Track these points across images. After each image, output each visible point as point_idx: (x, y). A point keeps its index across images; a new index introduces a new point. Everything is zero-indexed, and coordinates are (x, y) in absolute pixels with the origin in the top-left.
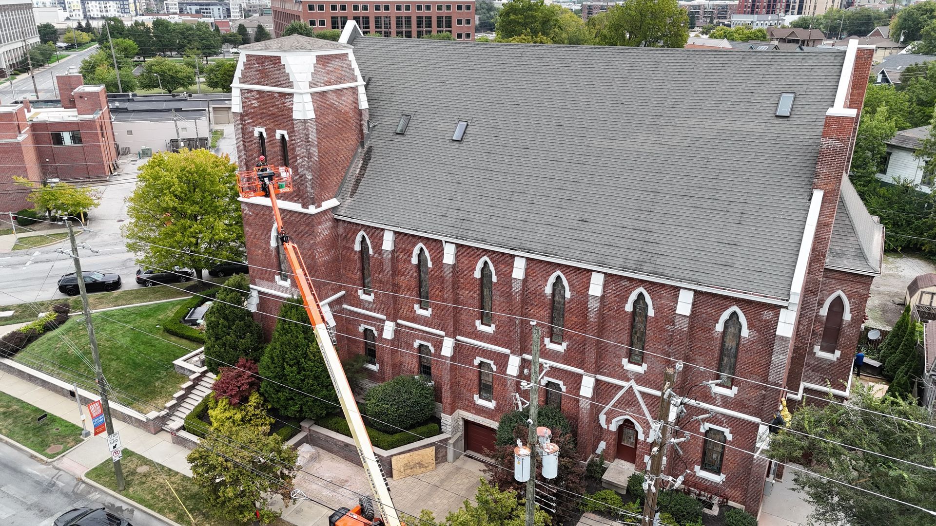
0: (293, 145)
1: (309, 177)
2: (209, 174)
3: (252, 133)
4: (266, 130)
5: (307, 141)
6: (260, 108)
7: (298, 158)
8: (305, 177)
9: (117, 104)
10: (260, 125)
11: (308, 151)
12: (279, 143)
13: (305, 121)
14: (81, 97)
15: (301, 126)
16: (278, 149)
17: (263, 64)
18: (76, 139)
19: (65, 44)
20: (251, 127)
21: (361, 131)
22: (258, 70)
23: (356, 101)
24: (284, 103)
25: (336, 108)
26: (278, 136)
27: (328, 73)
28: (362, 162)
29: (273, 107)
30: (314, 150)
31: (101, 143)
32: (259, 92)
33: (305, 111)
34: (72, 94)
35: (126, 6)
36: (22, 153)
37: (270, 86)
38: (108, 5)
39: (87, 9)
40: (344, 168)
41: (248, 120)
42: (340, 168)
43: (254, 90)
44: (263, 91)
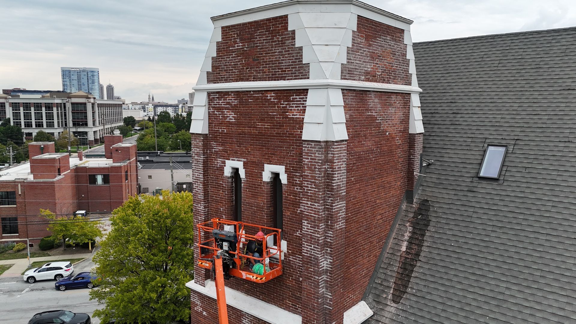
0: (295, 194)
1: (325, 264)
2: (182, 220)
3: (221, 169)
4: (245, 165)
5: (329, 187)
6: (238, 124)
7: (305, 223)
8: (317, 264)
9: (147, 158)
10: (235, 155)
11: (328, 209)
12: (266, 189)
13: (328, 145)
14: (117, 150)
15: (319, 156)
16: (264, 201)
17: (250, 39)
18: (106, 180)
19: (139, 128)
20: (220, 160)
21: (410, 172)
22: (242, 53)
23: (406, 120)
24: (285, 111)
25: (379, 125)
26: (266, 177)
27: (373, 57)
28: (410, 229)
29: (262, 120)
30: (340, 206)
31: (124, 184)
32: (238, 94)
33: (329, 122)
34: (111, 148)
35: (177, 110)
36: (54, 191)
37: (261, 79)
38: (168, 109)
39: (156, 111)
40: (380, 239)
41: (217, 148)
42: (375, 239)
43: (232, 92)
44: (246, 93)
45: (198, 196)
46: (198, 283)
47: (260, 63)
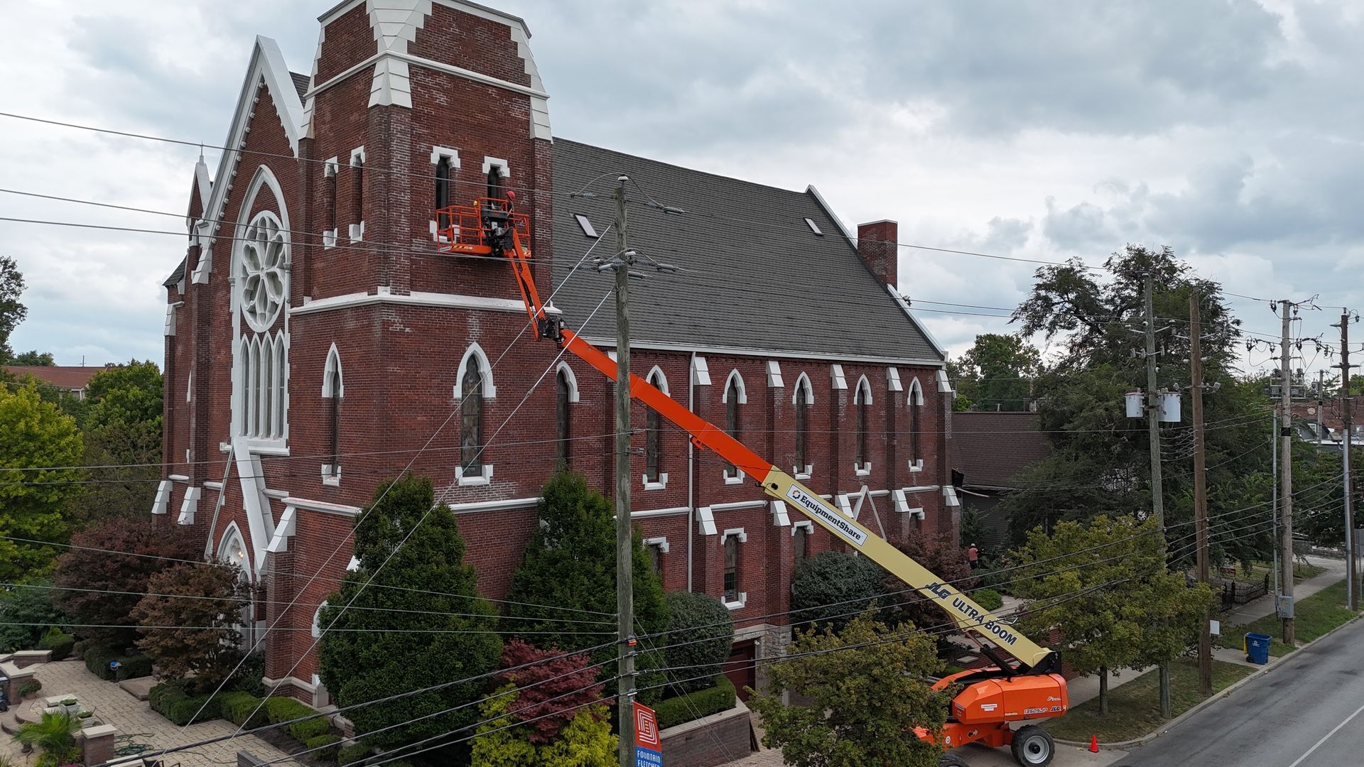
3: (427, 156)
4: (460, 155)
6: (452, 110)
10: (447, 142)
12: (485, 181)
17: (470, 30)
20: (426, 145)
22: (459, 40)
24: (506, 110)
26: (485, 169)
29: (482, 112)
32: (453, 78)
37: (480, 72)
41: (419, 129)
43: (444, 73)
44: (464, 80)
45: (401, 183)
46: (398, 293)
47: (481, 56)
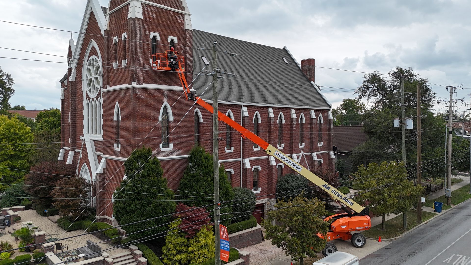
3: (148, 36)
4: (160, 35)
6: (157, 19)
10: (155, 31)
12: (168, 44)
20: (148, 32)
24: (176, 19)
26: (169, 40)
29: (168, 20)
32: (157, 8)
37: (167, 6)
41: (146, 26)
43: (154, 6)
44: (161, 9)
45: (139, 45)
46: (139, 84)
